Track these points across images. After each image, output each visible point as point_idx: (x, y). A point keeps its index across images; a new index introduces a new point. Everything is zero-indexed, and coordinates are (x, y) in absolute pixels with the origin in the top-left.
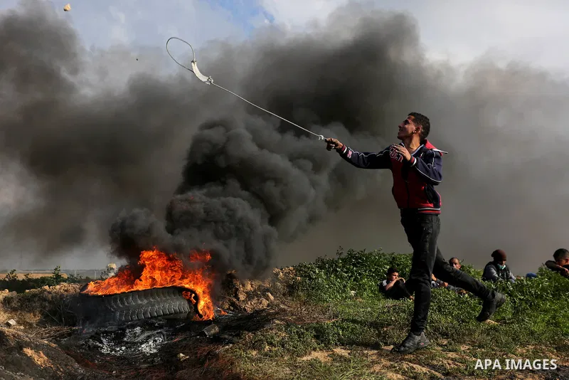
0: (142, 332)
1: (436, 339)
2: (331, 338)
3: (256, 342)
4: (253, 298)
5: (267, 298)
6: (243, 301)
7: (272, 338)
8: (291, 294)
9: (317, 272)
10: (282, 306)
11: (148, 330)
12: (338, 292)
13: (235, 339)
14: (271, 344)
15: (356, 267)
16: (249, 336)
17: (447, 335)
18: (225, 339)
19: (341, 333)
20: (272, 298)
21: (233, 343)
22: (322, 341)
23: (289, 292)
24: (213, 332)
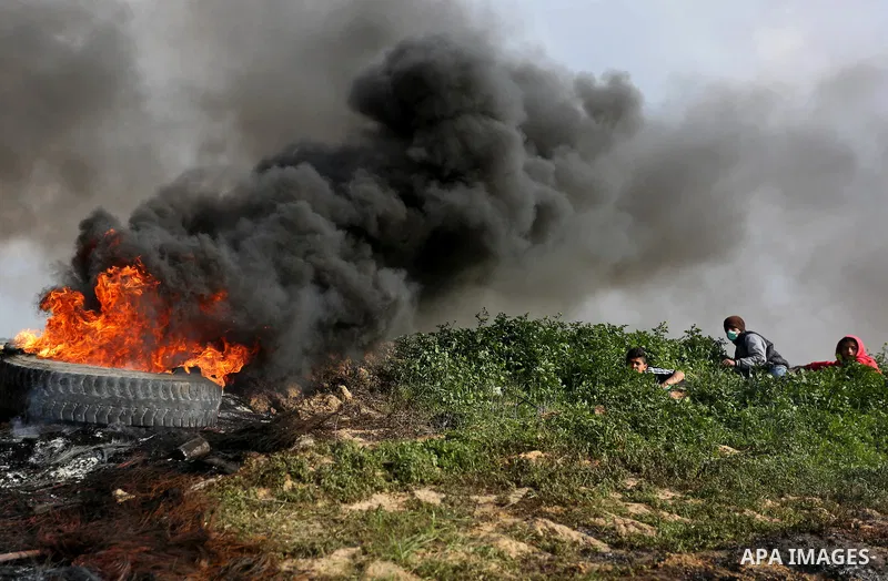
0: (67, 446)
1: (615, 478)
2: (413, 469)
3: (268, 472)
4: (314, 395)
5: (340, 395)
6: (295, 398)
7: (301, 466)
8: (384, 388)
9: (437, 351)
10: (364, 410)
11: (78, 444)
12: (471, 387)
13: (231, 466)
14: (297, 477)
15: (509, 344)
16: (258, 461)
17: (639, 470)
18: (212, 464)
19: (435, 463)
20: (348, 394)
21: (225, 473)
22: (396, 475)
23: (382, 385)
24: (197, 451)
